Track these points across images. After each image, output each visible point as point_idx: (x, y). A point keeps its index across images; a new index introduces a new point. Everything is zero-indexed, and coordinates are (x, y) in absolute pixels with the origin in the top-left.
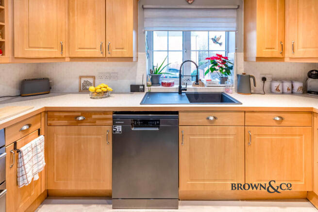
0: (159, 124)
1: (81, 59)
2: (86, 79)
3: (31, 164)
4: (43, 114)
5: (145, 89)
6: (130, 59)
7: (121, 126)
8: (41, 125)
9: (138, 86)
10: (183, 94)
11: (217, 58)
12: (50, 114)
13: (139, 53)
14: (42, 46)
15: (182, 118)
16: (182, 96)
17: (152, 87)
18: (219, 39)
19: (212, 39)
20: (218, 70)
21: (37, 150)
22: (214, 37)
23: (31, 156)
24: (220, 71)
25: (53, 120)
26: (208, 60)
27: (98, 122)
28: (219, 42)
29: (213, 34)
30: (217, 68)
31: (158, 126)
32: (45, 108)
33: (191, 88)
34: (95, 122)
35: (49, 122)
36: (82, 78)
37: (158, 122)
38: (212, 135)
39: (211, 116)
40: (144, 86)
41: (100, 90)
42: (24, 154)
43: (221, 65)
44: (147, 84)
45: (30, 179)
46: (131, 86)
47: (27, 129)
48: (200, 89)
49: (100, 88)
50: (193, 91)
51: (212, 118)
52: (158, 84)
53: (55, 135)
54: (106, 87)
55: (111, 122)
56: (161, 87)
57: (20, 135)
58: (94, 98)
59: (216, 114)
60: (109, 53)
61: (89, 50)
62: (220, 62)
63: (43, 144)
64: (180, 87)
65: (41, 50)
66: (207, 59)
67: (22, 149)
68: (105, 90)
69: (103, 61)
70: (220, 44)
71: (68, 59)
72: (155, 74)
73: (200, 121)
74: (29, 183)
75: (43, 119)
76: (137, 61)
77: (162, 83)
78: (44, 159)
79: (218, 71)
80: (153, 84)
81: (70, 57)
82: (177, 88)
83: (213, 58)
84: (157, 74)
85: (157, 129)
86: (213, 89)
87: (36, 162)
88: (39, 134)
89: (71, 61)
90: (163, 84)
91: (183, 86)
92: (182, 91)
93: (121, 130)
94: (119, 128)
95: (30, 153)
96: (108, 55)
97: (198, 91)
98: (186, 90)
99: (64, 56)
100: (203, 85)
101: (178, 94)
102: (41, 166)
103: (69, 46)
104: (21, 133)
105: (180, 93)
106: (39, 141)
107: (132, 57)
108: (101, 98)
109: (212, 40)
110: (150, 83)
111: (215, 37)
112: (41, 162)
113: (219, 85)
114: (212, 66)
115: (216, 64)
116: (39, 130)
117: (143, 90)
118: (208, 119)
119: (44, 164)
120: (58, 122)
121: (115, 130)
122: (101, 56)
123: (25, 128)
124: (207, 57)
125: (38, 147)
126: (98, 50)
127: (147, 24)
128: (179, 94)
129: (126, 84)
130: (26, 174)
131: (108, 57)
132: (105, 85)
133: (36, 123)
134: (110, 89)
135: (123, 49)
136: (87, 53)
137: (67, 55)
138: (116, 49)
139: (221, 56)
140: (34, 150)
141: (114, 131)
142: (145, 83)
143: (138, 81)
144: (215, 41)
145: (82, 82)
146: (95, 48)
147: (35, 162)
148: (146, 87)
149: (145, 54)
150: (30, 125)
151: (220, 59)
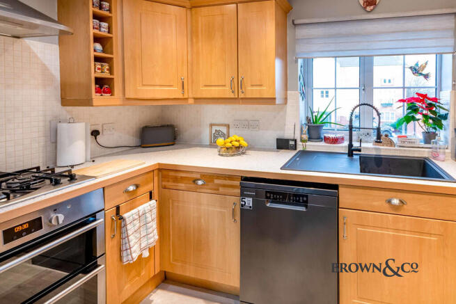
0: (307, 202)
1: (205, 100)
2: (218, 128)
3: (138, 235)
4: (156, 172)
5: (298, 146)
6: (272, 100)
7: (251, 199)
8: (153, 186)
9: (287, 141)
10: (355, 157)
11: (417, 100)
12: (165, 172)
13: (288, 92)
14: (158, 83)
15: (345, 196)
16: (352, 160)
17: (309, 143)
18: (424, 68)
19: (411, 68)
20: (419, 120)
21: (146, 218)
22: (413, 65)
23: (138, 225)
24: (424, 122)
25: (168, 181)
26: (402, 104)
27: (221, 190)
28: (424, 72)
29: (411, 60)
30: (418, 116)
31: (305, 204)
32: (159, 164)
33: (369, 147)
34: (218, 190)
35: (164, 183)
36: (213, 127)
37: (305, 199)
38: (397, 230)
39: (396, 198)
40: (295, 141)
41: (230, 145)
42: (128, 222)
43: (425, 112)
44: (301, 138)
45: (135, 256)
46: (277, 139)
47: (134, 191)
48: (385, 151)
49: (231, 142)
50: (374, 153)
51: (396, 202)
52: (319, 139)
53: (171, 201)
54: (239, 141)
55: (238, 191)
56: (323, 143)
57: (125, 197)
58: (222, 155)
59: (405, 196)
60: (243, 92)
61: (217, 88)
62: (424, 106)
63: (155, 211)
64: (351, 145)
65: (158, 88)
66: (400, 101)
67: (125, 215)
68: (237, 144)
69: (235, 103)
70: (426, 76)
71: (191, 101)
72: (314, 123)
73: (375, 203)
74: (135, 260)
75: (156, 178)
76: (286, 103)
77: (325, 137)
78: (156, 231)
79: (421, 122)
80: (310, 139)
81: (195, 99)
82: (345, 147)
83: (410, 100)
84: (318, 124)
85: (303, 209)
86: (409, 151)
87: (145, 234)
88: (151, 198)
89: (195, 103)
90: (326, 140)
91: (356, 144)
92: (354, 152)
93: (251, 205)
94: (249, 202)
95: (136, 222)
96: (241, 96)
97: (382, 154)
98: (360, 150)
99: (186, 96)
100: (391, 143)
101: (346, 156)
102: (152, 240)
103: (192, 82)
104: (126, 195)
105: (350, 154)
106: (149, 207)
107: (275, 99)
108: (232, 156)
109: (410, 70)
110: (305, 137)
111: (417, 65)
112: (151, 235)
113: (422, 144)
114: (410, 113)
115: (415, 110)
116: (151, 193)
117: (295, 147)
118: (389, 202)
119: (157, 237)
120: (173, 184)
121: (243, 203)
122: (232, 96)
123: (131, 188)
124: (402, 98)
125: (148, 215)
126: (228, 88)
127: (302, 48)
128: (349, 156)
129: (271, 137)
130: (130, 248)
131: (242, 98)
132: (238, 138)
133: (147, 183)
134: (244, 143)
135: (261, 85)
136: (215, 92)
137: (191, 96)
138: (252, 86)
139: (425, 96)
140: (143, 218)
141: (242, 205)
142: (298, 137)
143: (288, 134)
144: (416, 70)
145: (214, 132)
146: (225, 86)
147: (143, 234)
148: (299, 143)
149: (297, 93)
150: (137, 186)
151: (422, 101)
